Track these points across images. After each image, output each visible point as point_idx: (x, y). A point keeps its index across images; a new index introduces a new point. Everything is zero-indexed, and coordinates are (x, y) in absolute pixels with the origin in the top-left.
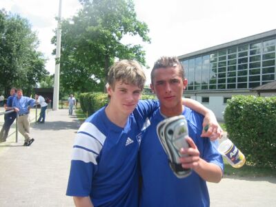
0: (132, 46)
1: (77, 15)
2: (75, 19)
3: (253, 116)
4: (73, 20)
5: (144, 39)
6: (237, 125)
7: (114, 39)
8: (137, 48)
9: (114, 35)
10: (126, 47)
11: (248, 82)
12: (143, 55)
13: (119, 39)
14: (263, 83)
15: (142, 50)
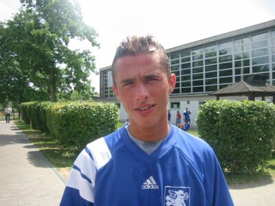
0: (81, 52)
1: (12, 20)
2: (10, 23)
3: (231, 121)
4: (8, 24)
5: (94, 44)
6: (215, 131)
7: (60, 43)
8: (86, 54)
9: (61, 39)
10: (74, 52)
11: (204, 86)
12: (93, 60)
13: (67, 44)
14: (221, 87)
15: (91, 55)
